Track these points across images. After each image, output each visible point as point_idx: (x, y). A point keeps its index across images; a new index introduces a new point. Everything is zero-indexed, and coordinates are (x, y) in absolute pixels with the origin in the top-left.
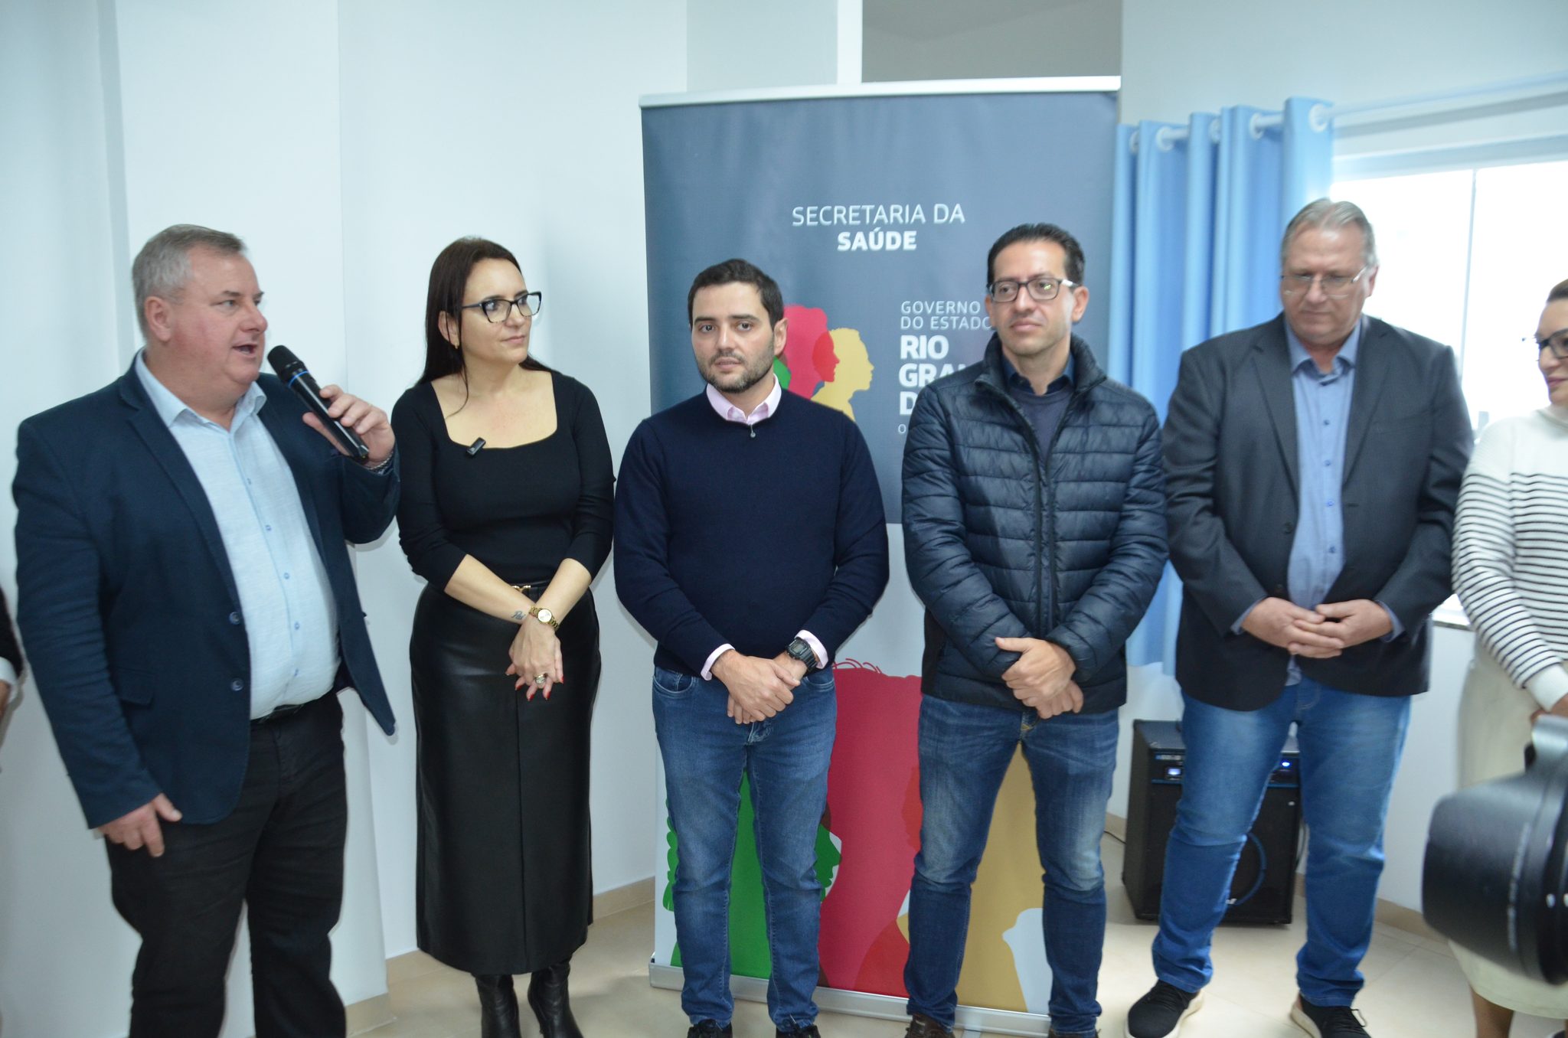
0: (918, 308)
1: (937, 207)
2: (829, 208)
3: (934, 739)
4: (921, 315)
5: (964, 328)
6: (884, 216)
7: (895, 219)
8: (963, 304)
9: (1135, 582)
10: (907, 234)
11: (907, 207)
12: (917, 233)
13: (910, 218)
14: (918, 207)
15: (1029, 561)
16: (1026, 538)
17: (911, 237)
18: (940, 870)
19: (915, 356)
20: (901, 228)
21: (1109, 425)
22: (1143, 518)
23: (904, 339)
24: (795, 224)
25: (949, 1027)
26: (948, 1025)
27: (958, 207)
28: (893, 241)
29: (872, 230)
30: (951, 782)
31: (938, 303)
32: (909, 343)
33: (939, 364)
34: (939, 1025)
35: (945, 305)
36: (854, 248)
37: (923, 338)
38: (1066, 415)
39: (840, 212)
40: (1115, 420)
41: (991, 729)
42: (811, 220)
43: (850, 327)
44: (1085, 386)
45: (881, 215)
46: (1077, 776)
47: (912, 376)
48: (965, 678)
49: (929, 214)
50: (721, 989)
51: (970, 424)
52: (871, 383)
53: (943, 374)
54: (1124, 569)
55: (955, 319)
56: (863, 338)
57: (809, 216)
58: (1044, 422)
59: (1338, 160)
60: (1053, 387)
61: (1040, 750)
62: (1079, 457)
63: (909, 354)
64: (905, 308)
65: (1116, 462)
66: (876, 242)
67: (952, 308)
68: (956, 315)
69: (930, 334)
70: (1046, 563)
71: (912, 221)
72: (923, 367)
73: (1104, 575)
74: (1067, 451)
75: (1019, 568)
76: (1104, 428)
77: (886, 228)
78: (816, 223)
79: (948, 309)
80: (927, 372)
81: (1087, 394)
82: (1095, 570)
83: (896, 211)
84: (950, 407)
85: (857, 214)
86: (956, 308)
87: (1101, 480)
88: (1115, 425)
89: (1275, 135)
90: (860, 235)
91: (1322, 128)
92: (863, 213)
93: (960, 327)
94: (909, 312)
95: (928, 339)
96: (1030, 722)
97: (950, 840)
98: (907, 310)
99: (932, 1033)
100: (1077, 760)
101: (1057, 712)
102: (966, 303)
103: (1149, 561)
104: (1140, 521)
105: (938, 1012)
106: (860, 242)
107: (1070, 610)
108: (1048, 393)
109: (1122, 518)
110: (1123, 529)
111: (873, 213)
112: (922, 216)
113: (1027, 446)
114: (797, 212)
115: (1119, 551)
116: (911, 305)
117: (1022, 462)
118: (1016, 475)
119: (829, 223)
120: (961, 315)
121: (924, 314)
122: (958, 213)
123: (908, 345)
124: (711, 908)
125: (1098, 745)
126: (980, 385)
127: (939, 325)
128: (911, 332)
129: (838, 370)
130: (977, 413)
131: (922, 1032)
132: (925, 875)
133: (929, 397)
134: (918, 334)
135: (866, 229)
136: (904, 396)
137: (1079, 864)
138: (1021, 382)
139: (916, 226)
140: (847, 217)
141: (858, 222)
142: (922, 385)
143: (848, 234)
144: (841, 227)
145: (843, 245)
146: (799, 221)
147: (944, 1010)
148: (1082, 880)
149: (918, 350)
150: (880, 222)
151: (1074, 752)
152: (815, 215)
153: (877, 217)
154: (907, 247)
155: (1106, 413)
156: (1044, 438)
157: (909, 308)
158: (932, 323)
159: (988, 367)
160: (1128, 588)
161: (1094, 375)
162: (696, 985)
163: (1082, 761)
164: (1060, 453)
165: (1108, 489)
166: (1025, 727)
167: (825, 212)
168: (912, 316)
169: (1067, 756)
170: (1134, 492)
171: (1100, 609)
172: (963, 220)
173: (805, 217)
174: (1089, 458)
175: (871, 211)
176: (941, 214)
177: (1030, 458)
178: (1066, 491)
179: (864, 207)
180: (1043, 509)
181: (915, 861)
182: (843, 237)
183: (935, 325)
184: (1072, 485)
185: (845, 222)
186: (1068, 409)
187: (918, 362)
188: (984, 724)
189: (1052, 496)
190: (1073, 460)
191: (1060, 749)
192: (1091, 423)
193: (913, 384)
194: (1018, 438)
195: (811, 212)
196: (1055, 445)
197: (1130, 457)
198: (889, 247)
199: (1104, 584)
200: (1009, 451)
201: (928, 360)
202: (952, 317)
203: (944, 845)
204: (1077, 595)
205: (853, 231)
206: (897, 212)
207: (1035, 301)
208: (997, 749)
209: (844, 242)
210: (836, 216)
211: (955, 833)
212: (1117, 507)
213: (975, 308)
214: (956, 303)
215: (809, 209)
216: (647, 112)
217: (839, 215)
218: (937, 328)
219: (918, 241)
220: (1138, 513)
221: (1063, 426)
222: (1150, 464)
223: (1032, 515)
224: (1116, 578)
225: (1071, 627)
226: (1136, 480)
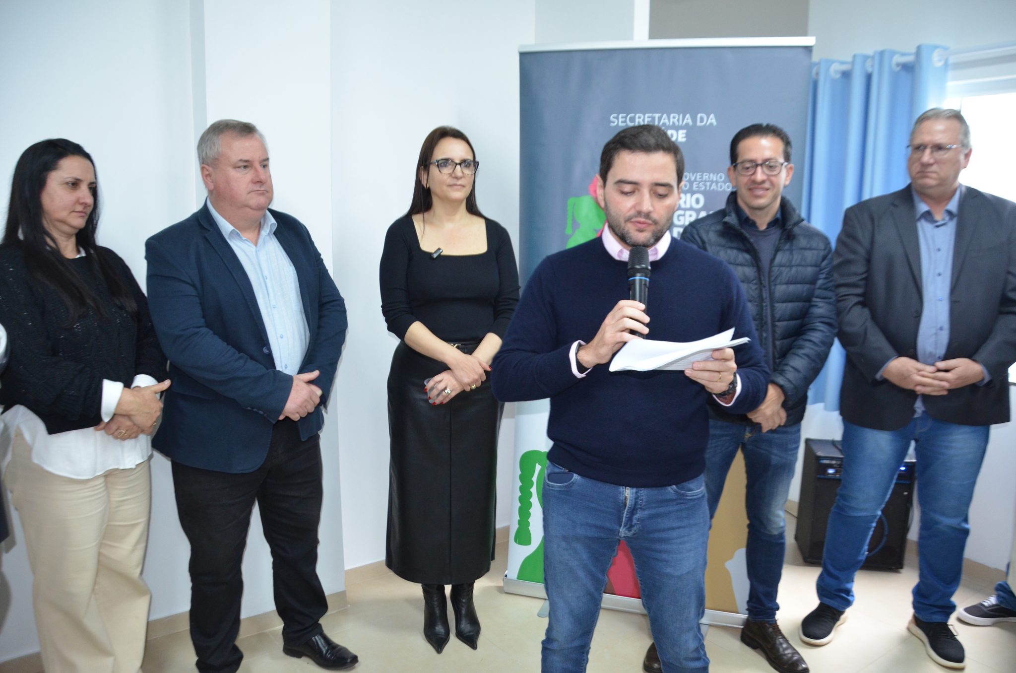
1: (699, 115)
2: (632, 115)
4: (687, 181)
5: (713, 190)
7: (673, 123)
8: (714, 174)
10: (681, 131)
11: (681, 115)
12: (687, 131)
13: (683, 121)
14: (688, 116)
17: (683, 134)
19: (683, 206)
20: (677, 128)
21: (805, 249)
22: (824, 307)
24: (612, 124)
27: (712, 116)
31: (699, 174)
33: (698, 211)
35: (702, 175)
37: (689, 195)
38: (779, 243)
39: (639, 118)
40: (808, 246)
42: (622, 122)
45: (665, 119)
46: (776, 465)
47: (681, 218)
49: (694, 119)
51: (718, 248)
54: (812, 339)
55: (708, 184)
57: (620, 120)
58: (765, 247)
59: (951, 85)
60: (769, 225)
61: (756, 449)
62: (787, 269)
65: (810, 271)
67: (707, 177)
68: (708, 181)
69: (693, 193)
71: (684, 123)
72: (688, 213)
73: (801, 342)
74: (781, 266)
76: (803, 251)
77: (668, 127)
78: (625, 124)
79: (704, 177)
80: (690, 216)
81: (791, 230)
83: (674, 118)
84: (705, 238)
85: (650, 119)
86: (709, 177)
87: (801, 284)
88: (808, 249)
89: (910, 69)
91: (941, 64)
92: (653, 118)
93: (712, 188)
95: (692, 195)
96: (750, 432)
100: (777, 455)
102: (716, 174)
103: (826, 334)
104: (821, 309)
108: (767, 228)
109: (810, 307)
110: (810, 314)
111: (660, 118)
112: (690, 122)
113: (754, 262)
114: (613, 118)
115: (809, 326)
117: (750, 272)
118: (746, 280)
120: (712, 182)
121: (690, 181)
122: (712, 120)
125: (790, 447)
126: (725, 223)
130: (722, 241)
133: (691, 232)
137: (772, 518)
138: (751, 222)
139: (686, 127)
146: (614, 122)
148: (774, 528)
149: (685, 202)
150: (664, 124)
151: (775, 451)
152: (624, 119)
153: (663, 120)
154: (680, 139)
155: (803, 242)
156: (765, 257)
158: (695, 186)
159: (730, 212)
160: (816, 351)
161: (795, 219)
163: (780, 456)
164: (777, 266)
165: (805, 288)
166: (748, 435)
167: (630, 117)
169: (771, 453)
170: (818, 292)
171: (798, 362)
172: (715, 124)
173: (618, 120)
174: (794, 269)
176: (702, 120)
177: (755, 269)
178: (780, 290)
179: (654, 114)
183: (696, 188)
184: (784, 287)
186: (780, 239)
187: (685, 209)
188: (723, 433)
189: (771, 294)
190: (785, 271)
191: (767, 449)
192: (794, 248)
193: (681, 223)
194: (747, 256)
195: (622, 118)
196: (773, 262)
197: (816, 269)
199: (801, 347)
200: (742, 265)
201: (691, 209)
202: (706, 183)
204: (784, 354)
207: (767, 175)
208: (730, 448)
210: (637, 120)
212: (807, 299)
213: (721, 177)
214: (710, 173)
215: (621, 116)
216: (523, 55)
217: (639, 119)
218: (697, 189)
219: (687, 136)
220: (821, 304)
221: (777, 250)
222: (827, 274)
223: (757, 305)
224: (807, 344)
225: (784, 374)
226: (820, 282)
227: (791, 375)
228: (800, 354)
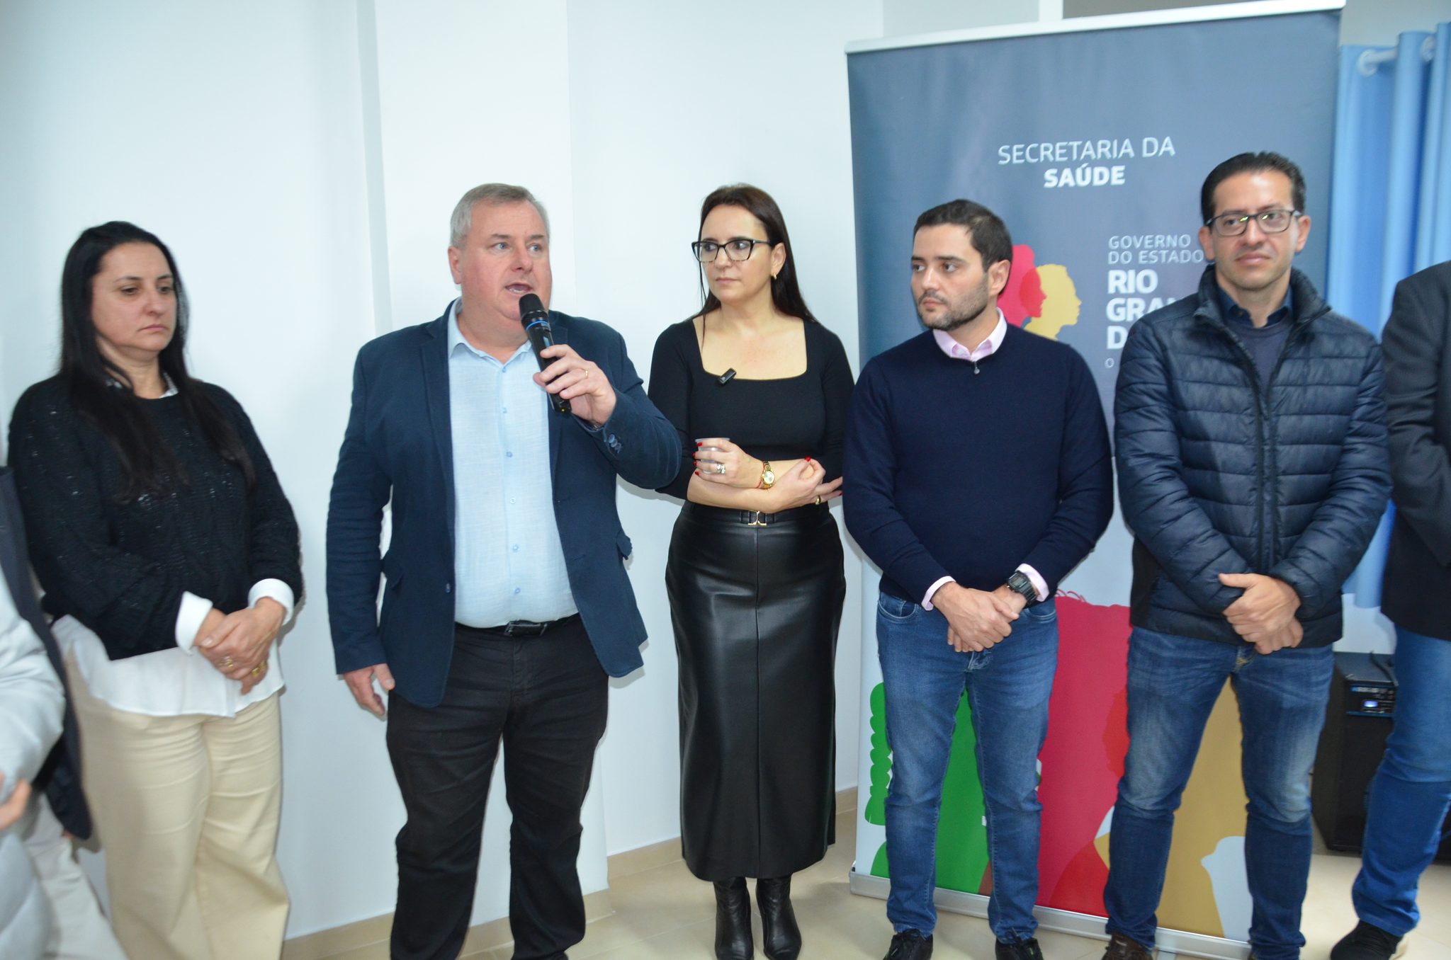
0: (1126, 242)
1: (1146, 140)
2: (1035, 145)
3: (1147, 672)
4: (1129, 250)
5: (1173, 261)
6: (1091, 152)
7: (1103, 154)
8: (1173, 236)
9: (1361, 517)
10: (1115, 169)
11: (1115, 142)
12: (1126, 168)
13: (1118, 154)
14: (1127, 142)
15: (1250, 496)
16: (1246, 472)
17: (1119, 172)
18: (1145, 796)
19: (1123, 290)
20: (1109, 163)
21: (1330, 357)
22: (1367, 452)
23: (1112, 274)
24: (1002, 162)
25: (1150, 949)
26: (1149, 946)
27: (1167, 140)
28: (1101, 177)
29: (1080, 166)
30: (1162, 714)
31: (1147, 237)
32: (1117, 278)
33: (1148, 298)
34: (1140, 946)
35: (1153, 239)
36: (1061, 184)
37: (1132, 273)
38: (1286, 348)
39: (1046, 149)
40: (1337, 352)
41: (1205, 661)
42: (1018, 158)
43: (1058, 263)
44: (1308, 318)
45: (1088, 150)
46: (1291, 710)
47: (1119, 310)
48: (1179, 611)
49: (1137, 147)
50: (926, 900)
51: (1188, 358)
52: (1079, 318)
53: (1151, 310)
54: (1347, 504)
55: (1164, 252)
56: (1070, 274)
57: (1015, 154)
58: (1263, 356)
60: (1272, 319)
61: (1254, 683)
62: (1299, 390)
63: (1117, 289)
64: (1113, 243)
65: (1339, 393)
66: (1084, 178)
67: (1162, 241)
68: (1165, 249)
69: (1139, 269)
70: (1268, 498)
71: (1121, 155)
72: (1131, 302)
73: (1327, 510)
74: (1287, 384)
75: (1240, 503)
76: (1327, 360)
77: (1093, 164)
78: (1022, 161)
79: (1157, 243)
80: (1136, 306)
81: (1308, 325)
82: (1316, 504)
83: (1104, 146)
84: (1166, 341)
85: (1064, 151)
87: (1325, 414)
88: (1337, 357)
90: (1067, 172)
92: (1070, 149)
93: (1170, 259)
94: (1116, 247)
95: (1137, 273)
96: (1245, 657)
97: (1158, 769)
98: (1115, 245)
99: (1133, 953)
100: (1292, 693)
101: (1277, 647)
102: (1176, 236)
103: (1374, 496)
104: (1362, 455)
105: (1138, 934)
106: (1067, 178)
107: (1291, 545)
108: (1267, 325)
109: (1345, 451)
110: (1344, 463)
111: (1080, 149)
112: (1130, 151)
113: (1248, 380)
114: (1004, 151)
115: (1342, 484)
116: (1119, 240)
117: (1241, 395)
118: (1233, 409)
119: (1035, 160)
120: (1171, 249)
121: (1132, 249)
122: (1168, 146)
123: (1117, 280)
124: (921, 823)
125: (1314, 679)
126: (1199, 318)
127: (1148, 259)
128: (1119, 266)
129: (1046, 306)
130: (1195, 346)
131: (1122, 952)
132: (1130, 801)
133: (1140, 332)
134: (1126, 268)
135: (1073, 166)
136: (1111, 331)
137: (1288, 795)
138: (1241, 313)
139: (1124, 160)
140: (1053, 153)
141: (1065, 159)
142: (1130, 319)
143: (1054, 171)
144: (1048, 164)
145: (1050, 181)
146: (1005, 159)
147: (1144, 932)
148: (1291, 812)
149: (1126, 284)
150: (1088, 158)
151: (1289, 686)
152: (1021, 153)
153: (1084, 153)
154: (1115, 182)
155: (1328, 345)
156: (1264, 370)
157: (1117, 243)
158: (1141, 257)
159: (1204, 299)
160: (1353, 524)
161: (1315, 306)
162: (902, 895)
163: (1297, 695)
164: (1281, 385)
165: (1331, 422)
166: (1241, 661)
167: (1031, 149)
168: (1120, 250)
169: (1283, 691)
170: (1357, 425)
171: (1323, 543)
172: (1173, 153)
173: (1011, 155)
174: (1311, 391)
175: (1078, 146)
176: (1150, 148)
177: (1250, 391)
178: (1287, 424)
179: (1071, 143)
180: (1263, 443)
181: (1118, 788)
182: (1049, 174)
183: (1143, 260)
184: (1294, 419)
185: (1051, 159)
186: (1288, 341)
187: (1127, 296)
188: (1199, 657)
189: (1274, 430)
190: (1295, 392)
191: (1275, 683)
192: (1311, 355)
193: (1120, 318)
194: (1236, 371)
195: (1018, 150)
196: (1276, 377)
197: (1354, 389)
198: (1097, 182)
199: (1327, 518)
200: (1227, 385)
201: (1136, 294)
202: (1161, 251)
203: (1153, 774)
204: (1299, 529)
205: (1060, 167)
206: (1104, 148)
207: (1266, 233)
208: (1210, 682)
209: (1050, 179)
210: (1043, 153)
211: (1164, 763)
212: (1338, 440)
213: (1185, 241)
214: (1166, 236)
215: (1015, 147)
216: (852, 57)
217: (1046, 152)
218: (1145, 262)
219: (1127, 175)
220: (1361, 447)
221: (1283, 359)
222: (1374, 396)
223: (1253, 449)
224: (1339, 513)
225: (1297, 564)
226: (1359, 412)
227: (1308, 564)
228: (1327, 531)
